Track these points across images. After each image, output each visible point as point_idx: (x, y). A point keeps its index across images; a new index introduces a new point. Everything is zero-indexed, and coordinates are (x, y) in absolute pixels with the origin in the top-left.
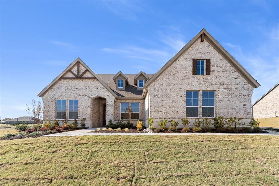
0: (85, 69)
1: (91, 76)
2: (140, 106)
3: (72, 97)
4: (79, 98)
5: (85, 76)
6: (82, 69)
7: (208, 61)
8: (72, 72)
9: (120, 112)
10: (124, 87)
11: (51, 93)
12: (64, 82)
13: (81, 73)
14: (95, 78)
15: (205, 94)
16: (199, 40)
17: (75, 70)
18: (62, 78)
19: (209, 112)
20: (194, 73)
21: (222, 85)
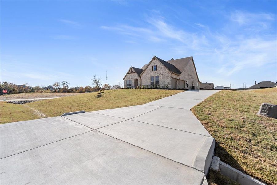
4: (131, 79)
7: (157, 66)
12: (128, 74)
13: (132, 71)
14: (135, 72)
15: (156, 77)
16: (154, 59)
19: (157, 83)
20: (153, 70)
21: (161, 73)
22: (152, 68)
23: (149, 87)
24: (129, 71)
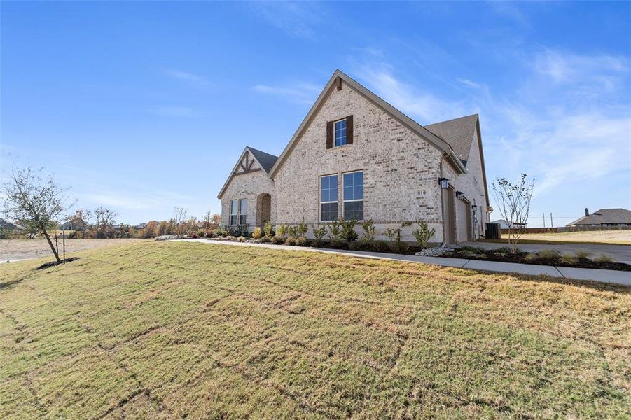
0: (252, 160)
3: (242, 197)
4: (247, 197)
5: (252, 168)
7: (350, 119)
8: (242, 166)
11: (227, 193)
12: (237, 177)
13: (249, 165)
15: (347, 177)
16: (335, 88)
17: (244, 163)
18: (235, 174)
19: (355, 210)
20: (329, 145)
21: (373, 157)
22: (324, 131)
23: (310, 235)
24: (240, 164)
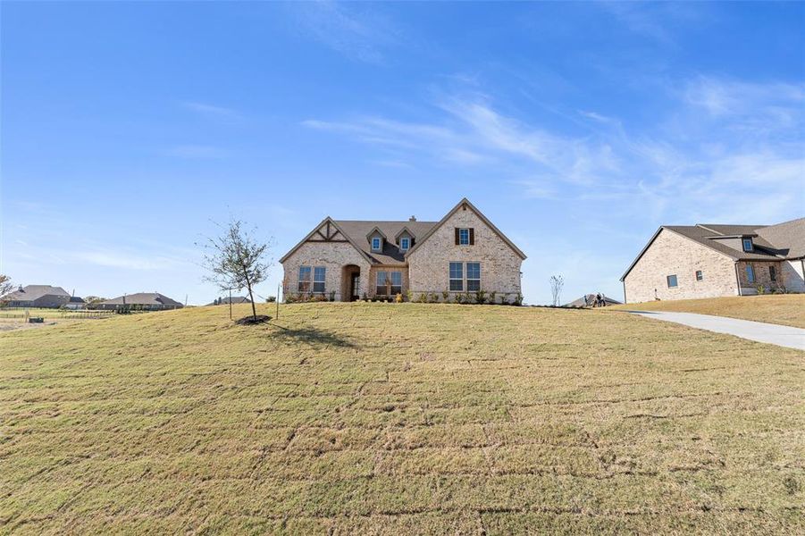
0: (335, 230)
1: (342, 238)
2: (403, 277)
3: (319, 265)
4: (327, 265)
5: (335, 238)
6: (333, 230)
7: (472, 230)
8: (320, 234)
9: (376, 284)
10: (380, 249)
11: (294, 258)
12: (310, 245)
13: (331, 235)
14: (348, 241)
15: (469, 265)
16: (462, 208)
17: (324, 231)
18: (308, 240)
19: (475, 285)
20: (457, 243)
21: (487, 256)
22: (453, 233)
24: (317, 231)
